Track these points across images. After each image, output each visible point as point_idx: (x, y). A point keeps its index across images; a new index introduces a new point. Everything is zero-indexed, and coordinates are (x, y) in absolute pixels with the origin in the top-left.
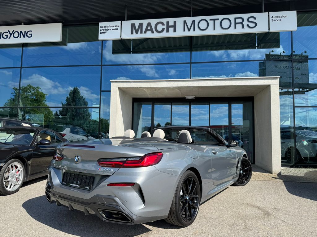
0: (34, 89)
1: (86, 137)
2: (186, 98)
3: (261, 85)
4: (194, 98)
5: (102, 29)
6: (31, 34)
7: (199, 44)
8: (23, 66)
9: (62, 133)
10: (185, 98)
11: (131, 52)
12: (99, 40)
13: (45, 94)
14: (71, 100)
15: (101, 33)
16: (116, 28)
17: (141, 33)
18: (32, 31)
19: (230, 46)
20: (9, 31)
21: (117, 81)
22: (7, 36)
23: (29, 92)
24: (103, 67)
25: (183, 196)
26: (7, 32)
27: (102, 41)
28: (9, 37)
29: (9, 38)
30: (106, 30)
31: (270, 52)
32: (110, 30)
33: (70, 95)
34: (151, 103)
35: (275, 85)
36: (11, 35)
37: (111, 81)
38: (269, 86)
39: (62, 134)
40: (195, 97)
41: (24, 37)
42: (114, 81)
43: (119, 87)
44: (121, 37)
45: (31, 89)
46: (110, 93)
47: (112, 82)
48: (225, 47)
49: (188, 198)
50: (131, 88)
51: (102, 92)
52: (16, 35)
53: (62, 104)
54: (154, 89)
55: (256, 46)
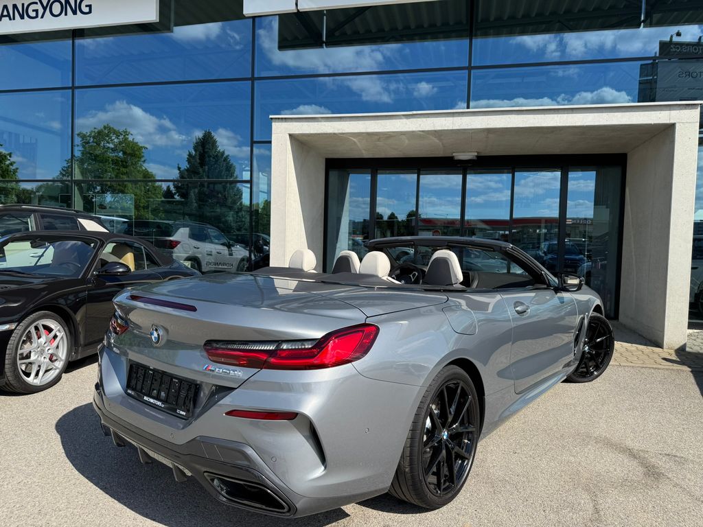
0: (119, 136)
1: (226, 248)
2: (456, 158)
3: (651, 124)
4: (475, 158)
6: (90, 6)
7: (492, 19)
8: (76, 85)
9: (171, 238)
10: (451, 158)
11: (323, 42)
12: (244, 17)
13: (141, 147)
14: (198, 161)
19: (571, 23)
21: (285, 118)
22: (36, 11)
23: (109, 143)
24: (256, 82)
25: (431, 433)
26: (36, 3)
27: (254, 18)
28: (40, 14)
29: (42, 17)
31: (672, 37)
33: (195, 148)
34: (370, 170)
35: (687, 125)
36: (45, 9)
37: (272, 118)
38: (672, 126)
39: (171, 241)
40: (477, 157)
41: (75, 13)
42: (279, 118)
43: (291, 133)
44: (297, 5)
45: (112, 135)
46: (271, 147)
47: (273, 120)
48: (558, 24)
49: (445, 435)
50: (319, 134)
51: (255, 145)
52: (56, 8)
53: (179, 169)
54: (376, 137)
55: (642, 19)
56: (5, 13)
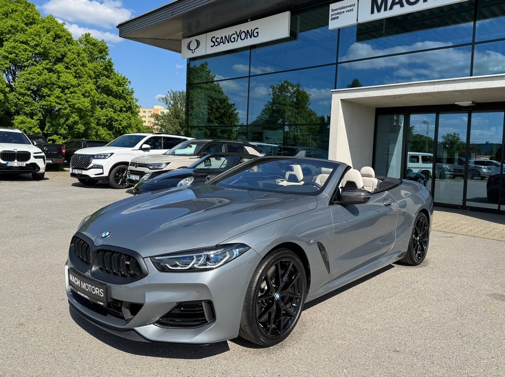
5: (333, 13)
6: (257, 33)
8: (251, 74)
12: (329, 30)
15: (332, 19)
16: (351, 8)
17: (385, 9)
18: (258, 28)
20: (236, 32)
21: (339, 91)
24: (338, 65)
26: (234, 34)
28: (236, 39)
29: (237, 41)
30: (338, 13)
32: (344, 12)
36: (238, 36)
41: (251, 37)
42: (335, 91)
43: (342, 98)
44: (357, 20)
47: (333, 92)
52: (243, 36)
56: (222, 41)
